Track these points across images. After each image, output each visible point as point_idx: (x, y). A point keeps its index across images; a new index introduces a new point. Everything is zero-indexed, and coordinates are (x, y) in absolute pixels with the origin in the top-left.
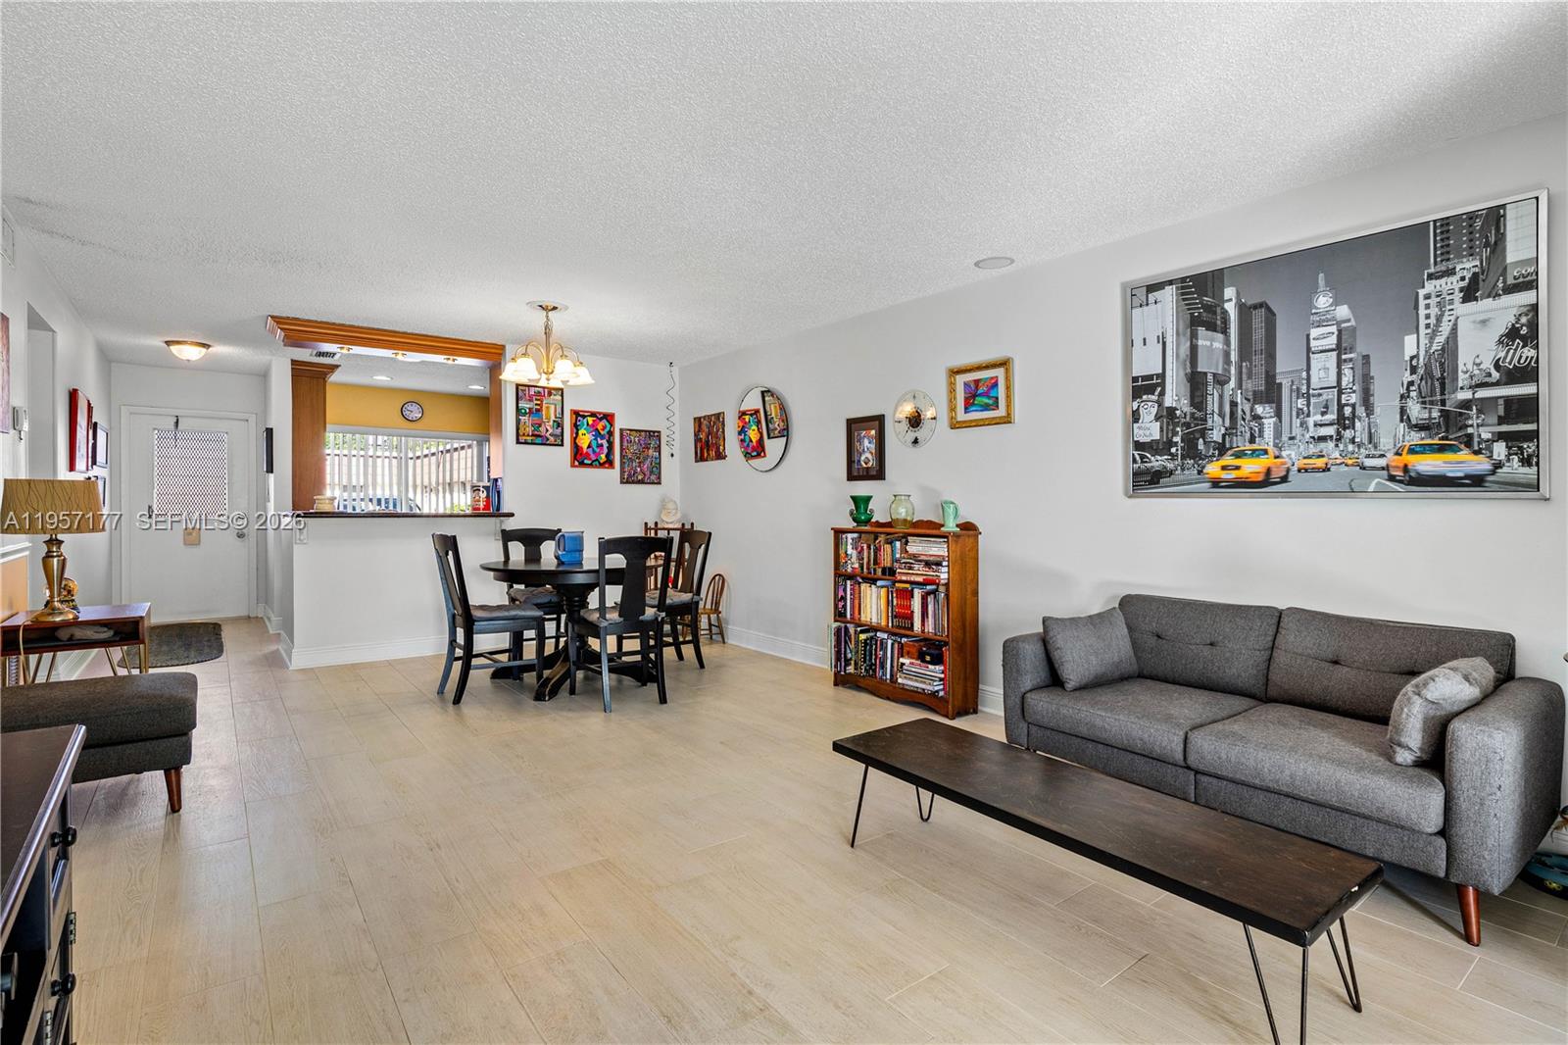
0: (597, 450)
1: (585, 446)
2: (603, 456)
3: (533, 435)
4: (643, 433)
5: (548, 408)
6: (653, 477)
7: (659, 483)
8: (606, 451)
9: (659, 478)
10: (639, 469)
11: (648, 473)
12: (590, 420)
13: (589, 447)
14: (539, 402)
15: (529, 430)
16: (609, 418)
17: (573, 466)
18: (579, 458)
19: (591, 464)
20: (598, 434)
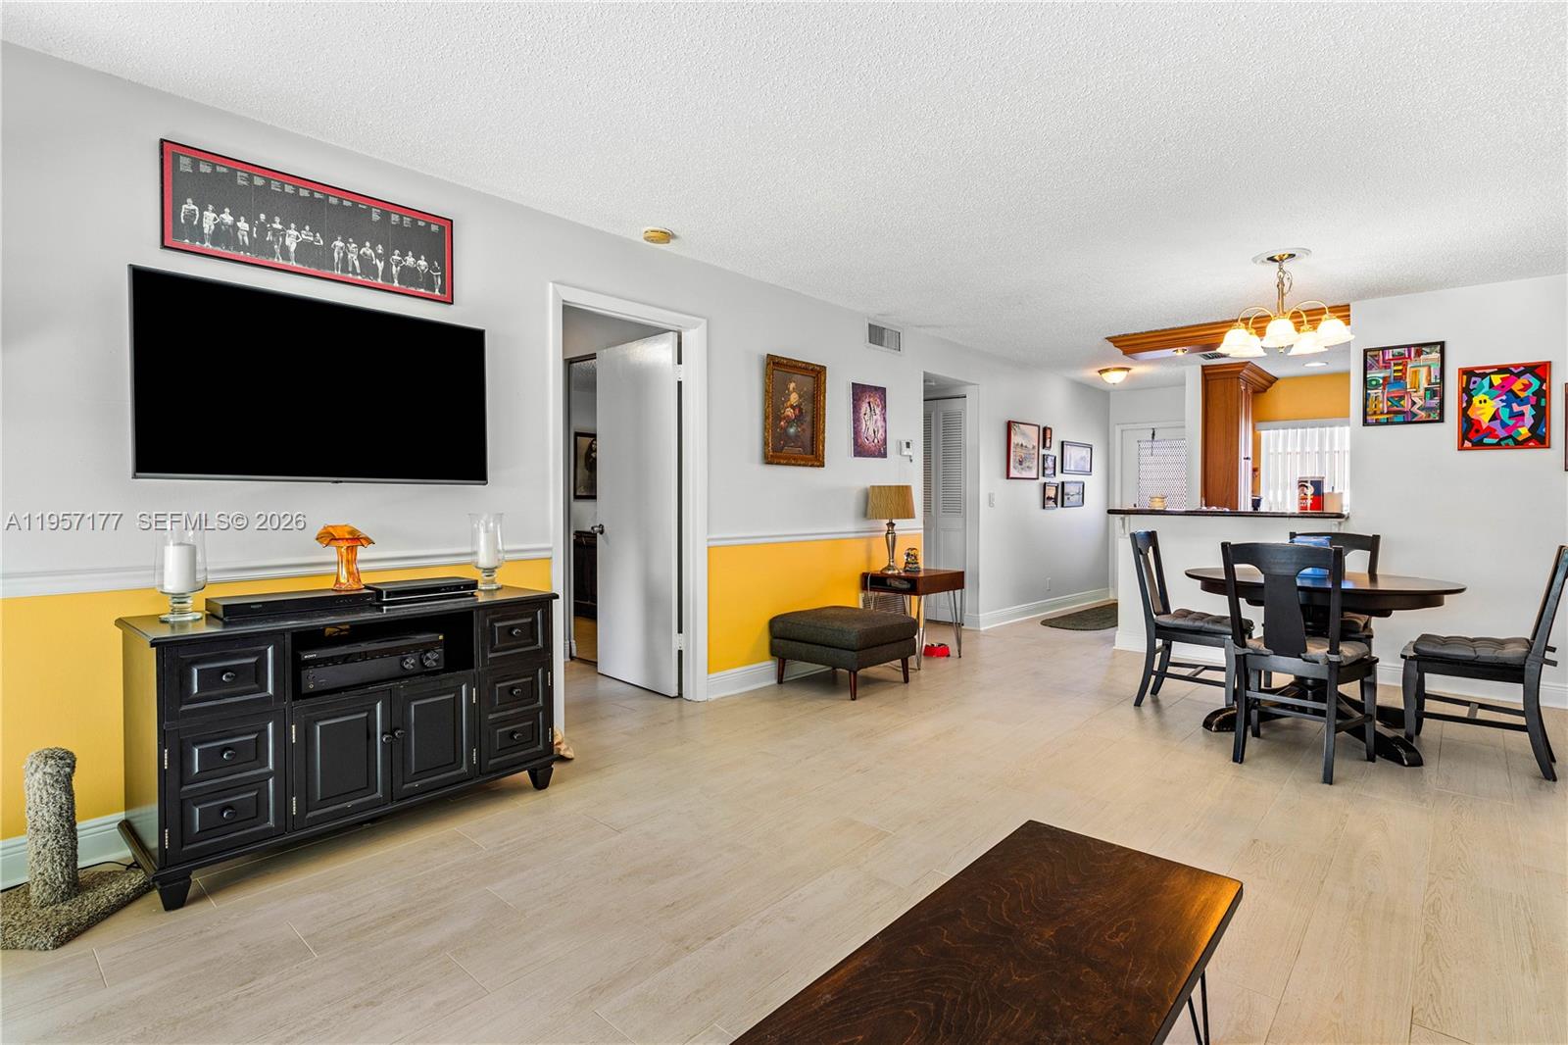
0: (1512, 422)
1: (1485, 419)
2: (1525, 430)
3: (1390, 412)
5: (1416, 372)
8: (1531, 421)
12: (1497, 380)
13: (1495, 418)
14: (1400, 368)
15: (1384, 406)
16: (1536, 369)
17: (1461, 448)
18: (1472, 435)
19: (1498, 444)
20: (1513, 398)
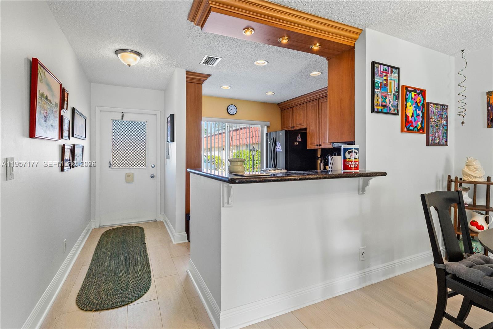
0: (416, 119)
1: (410, 115)
2: (419, 124)
3: (383, 106)
4: (439, 106)
5: (390, 83)
6: (444, 140)
7: (447, 145)
8: (421, 119)
9: (447, 141)
10: (437, 134)
11: (441, 137)
12: (413, 95)
13: (413, 116)
14: (386, 78)
15: (380, 101)
16: (423, 93)
18: (406, 125)
19: (413, 130)
20: (417, 107)
